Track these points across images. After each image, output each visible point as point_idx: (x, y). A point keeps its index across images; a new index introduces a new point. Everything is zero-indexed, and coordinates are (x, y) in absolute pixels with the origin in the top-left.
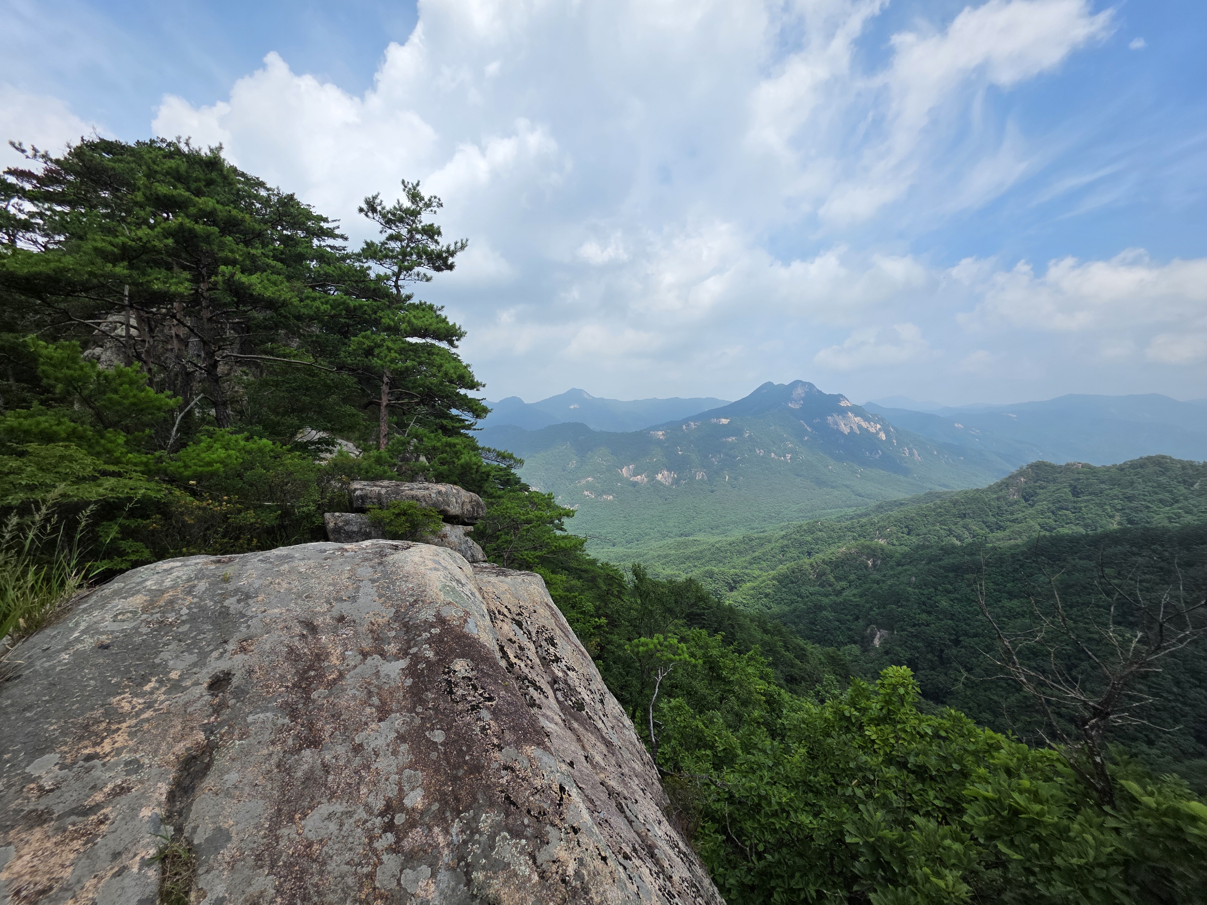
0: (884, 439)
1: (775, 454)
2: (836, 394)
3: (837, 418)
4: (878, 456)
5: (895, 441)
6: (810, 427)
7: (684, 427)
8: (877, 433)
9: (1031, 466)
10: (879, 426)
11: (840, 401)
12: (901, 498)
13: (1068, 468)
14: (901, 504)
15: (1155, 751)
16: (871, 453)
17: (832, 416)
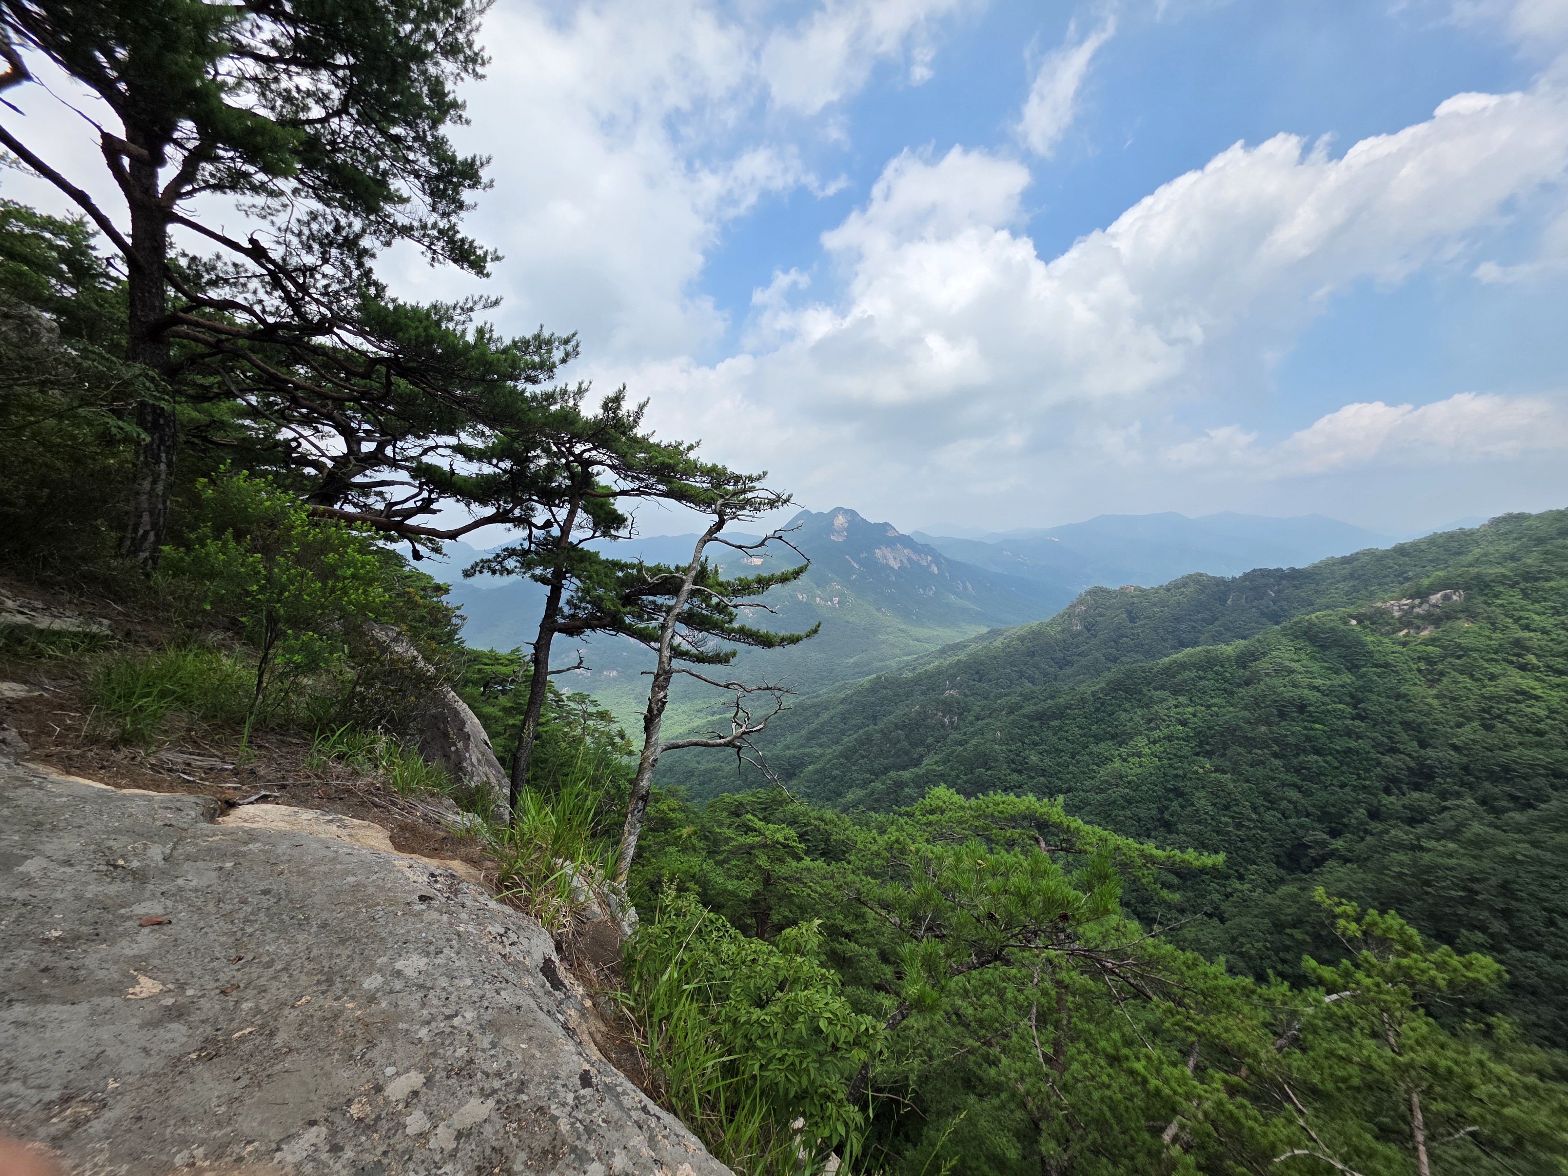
0: (936, 572)
1: (821, 599)
2: (881, 522)
3: (884, 551)
5: (948, 575)
6: (857, 563)
8: (929, 566)
9: (1089, 593)
10: (929, 559)
11: (886, 531)
13: (1122, 592)
15: (1247, 886)
17: (879, 549)
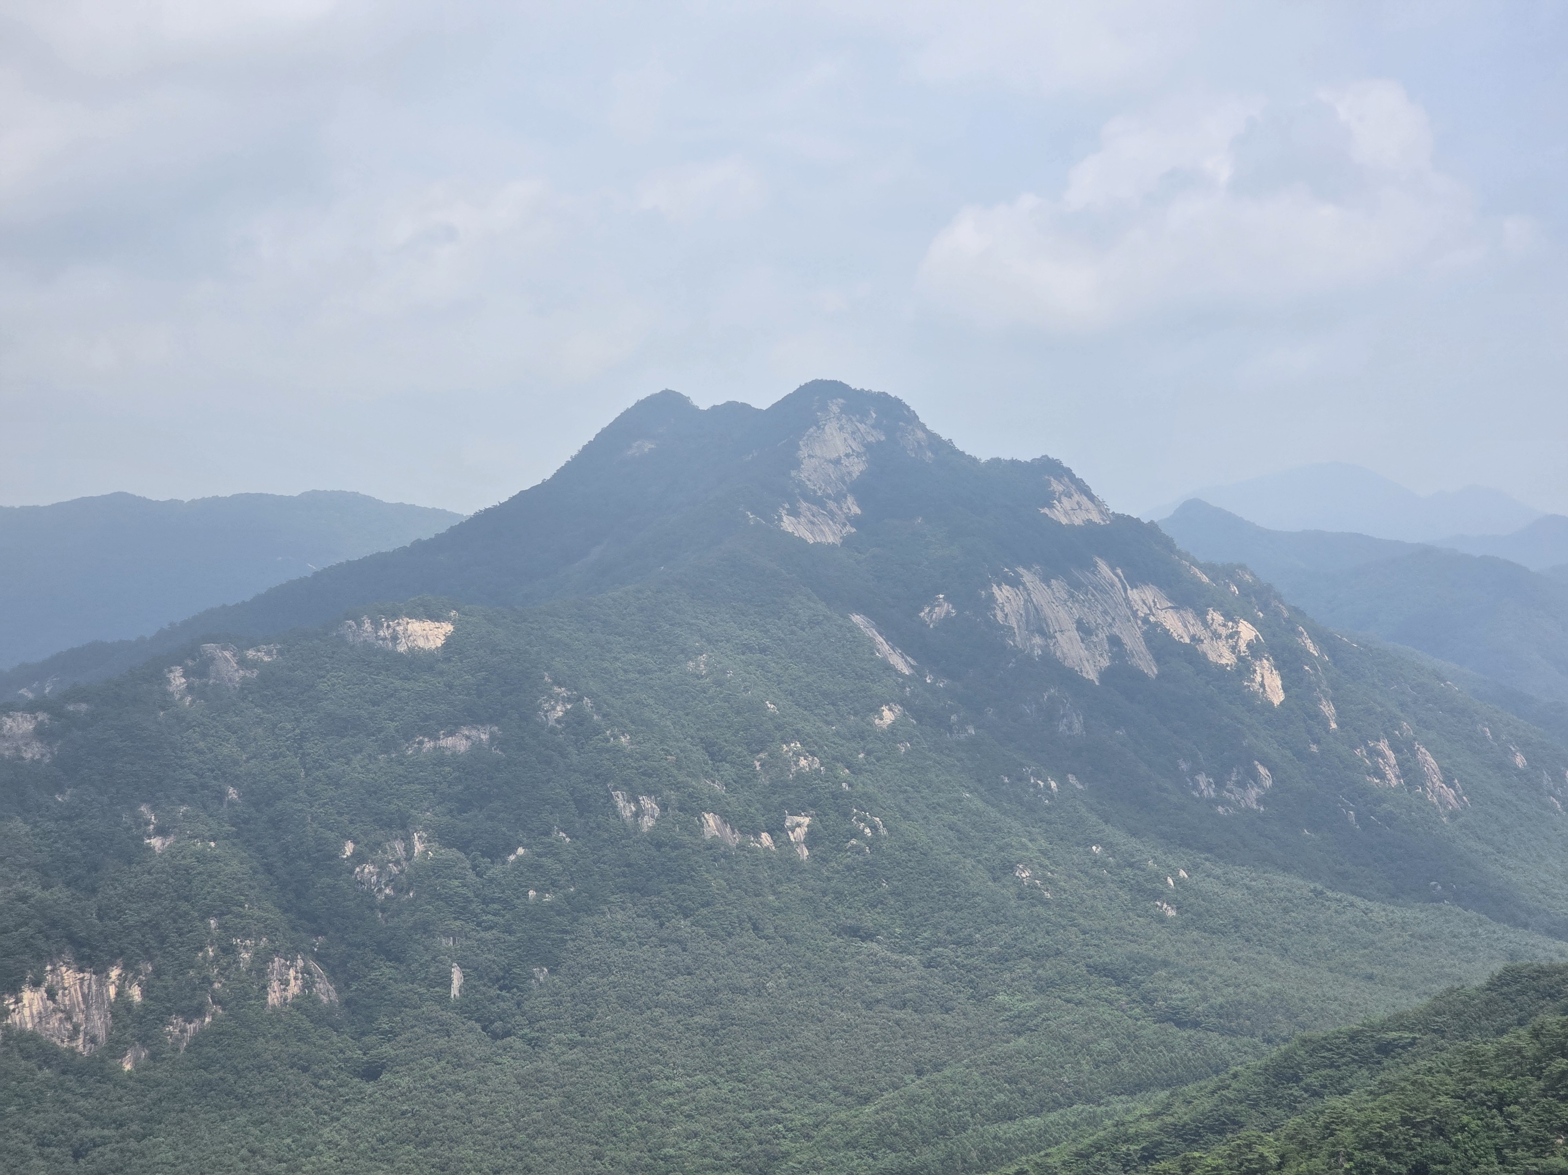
0: (1277, 697)
1: (726, 817)
2: (1025, 456)
3: (1041, 594)
4: (1253, 793)
5: (1328, 709)
6: (905, 647)
7: (177, 680)
8: (1244, 668)
10: (1247, 632)
11: (1048, 500)
12: (1380, 1014)
14: (1386, 1049)
16: (1220, 785)
17: (1015, 582)
